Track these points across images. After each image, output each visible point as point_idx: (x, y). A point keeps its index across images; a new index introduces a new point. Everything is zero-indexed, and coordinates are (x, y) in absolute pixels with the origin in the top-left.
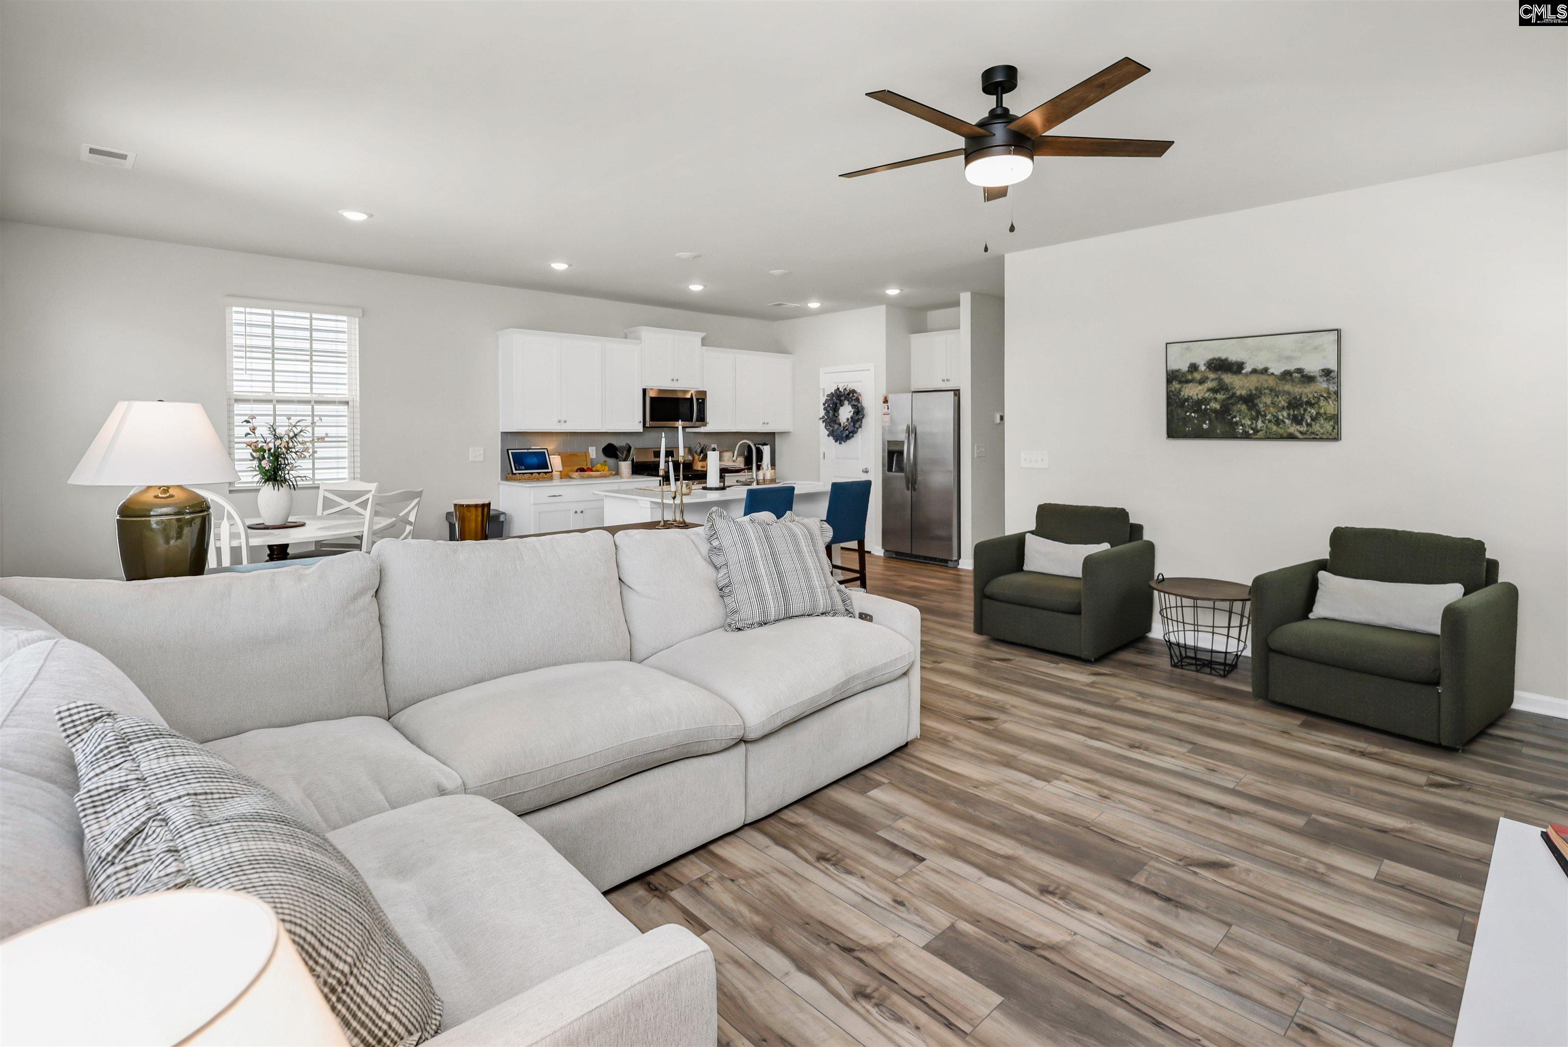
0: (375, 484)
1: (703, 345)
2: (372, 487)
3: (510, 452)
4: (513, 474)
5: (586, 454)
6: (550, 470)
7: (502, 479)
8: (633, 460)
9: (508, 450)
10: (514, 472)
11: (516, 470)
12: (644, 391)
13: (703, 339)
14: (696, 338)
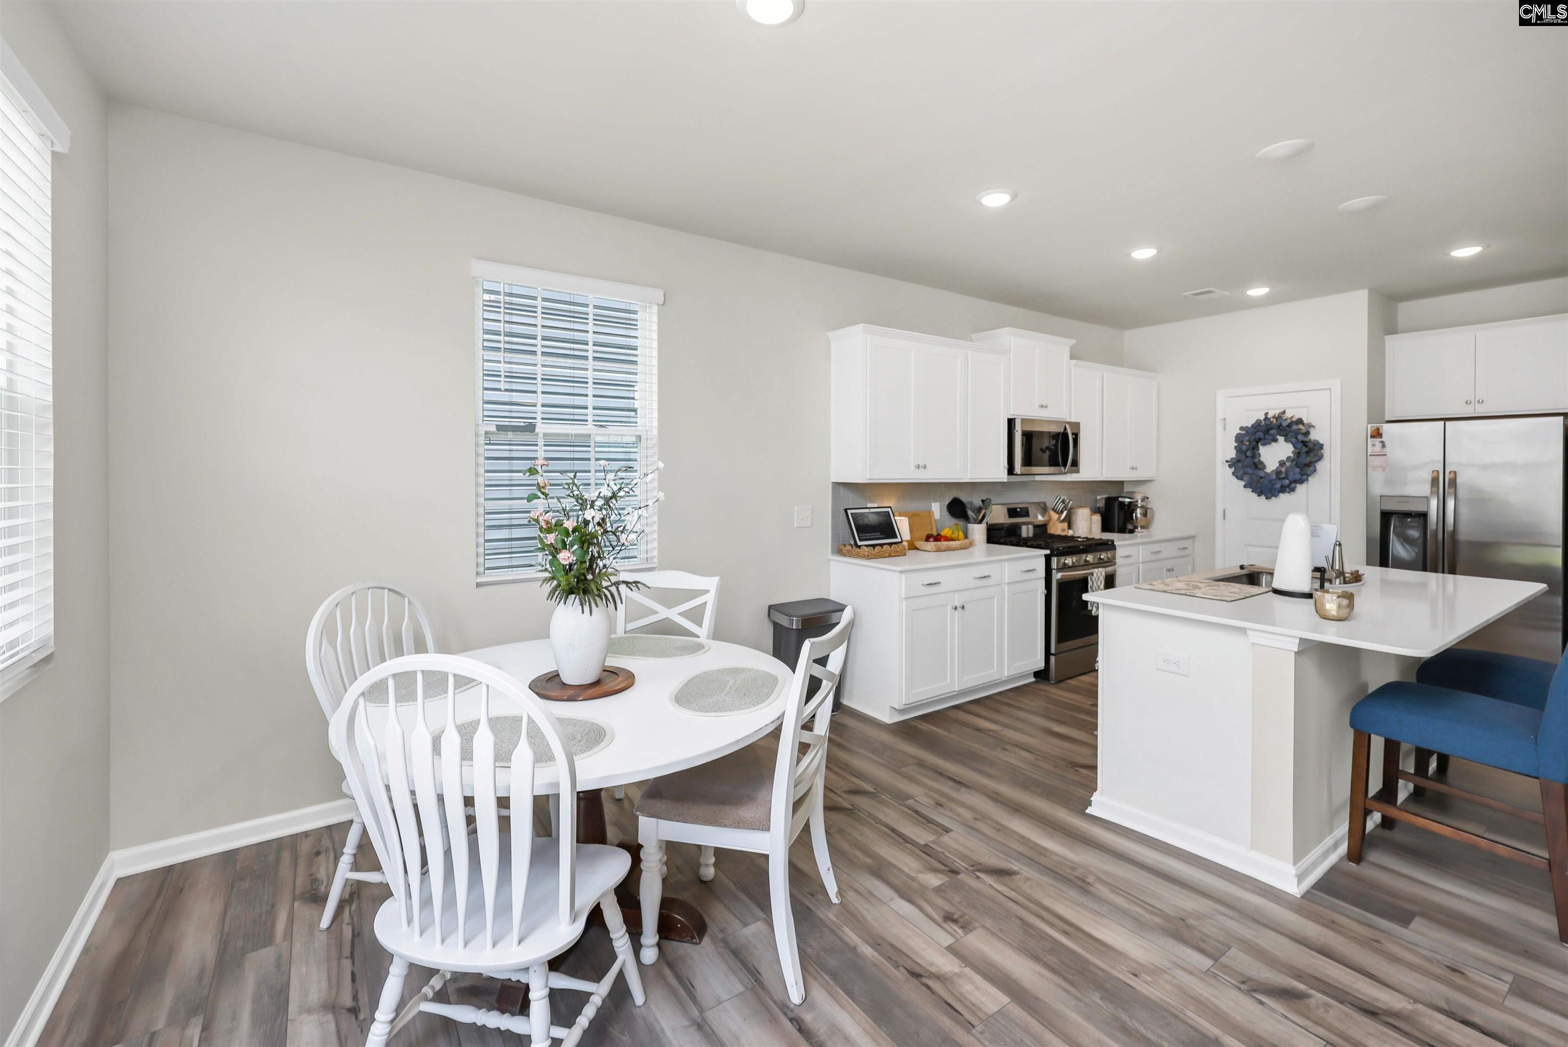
0: (716, 580)
1: (1072, 357)
2: (711, 583)
3: (849, 512)
4: (859, 547)
5: (930, 513)
6: (899, 540)
7: (833, 553)
8: (987, 523)
9: (846, 510)
10: (859, 543)
11: (860, 540)
12: (1011, 422)
13: (1072, 349)
14: (1063, 346)
